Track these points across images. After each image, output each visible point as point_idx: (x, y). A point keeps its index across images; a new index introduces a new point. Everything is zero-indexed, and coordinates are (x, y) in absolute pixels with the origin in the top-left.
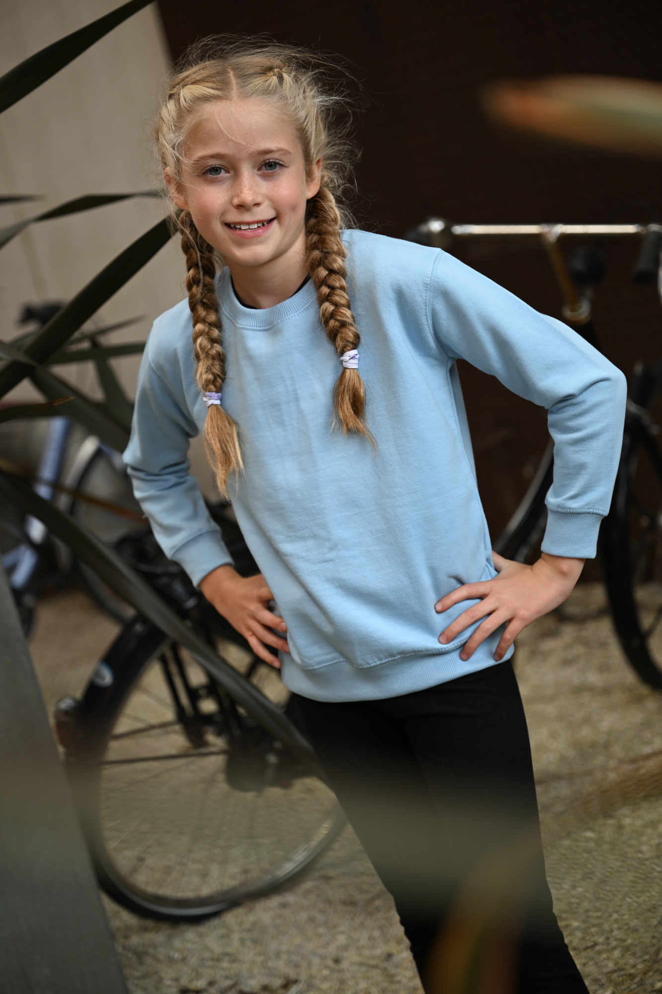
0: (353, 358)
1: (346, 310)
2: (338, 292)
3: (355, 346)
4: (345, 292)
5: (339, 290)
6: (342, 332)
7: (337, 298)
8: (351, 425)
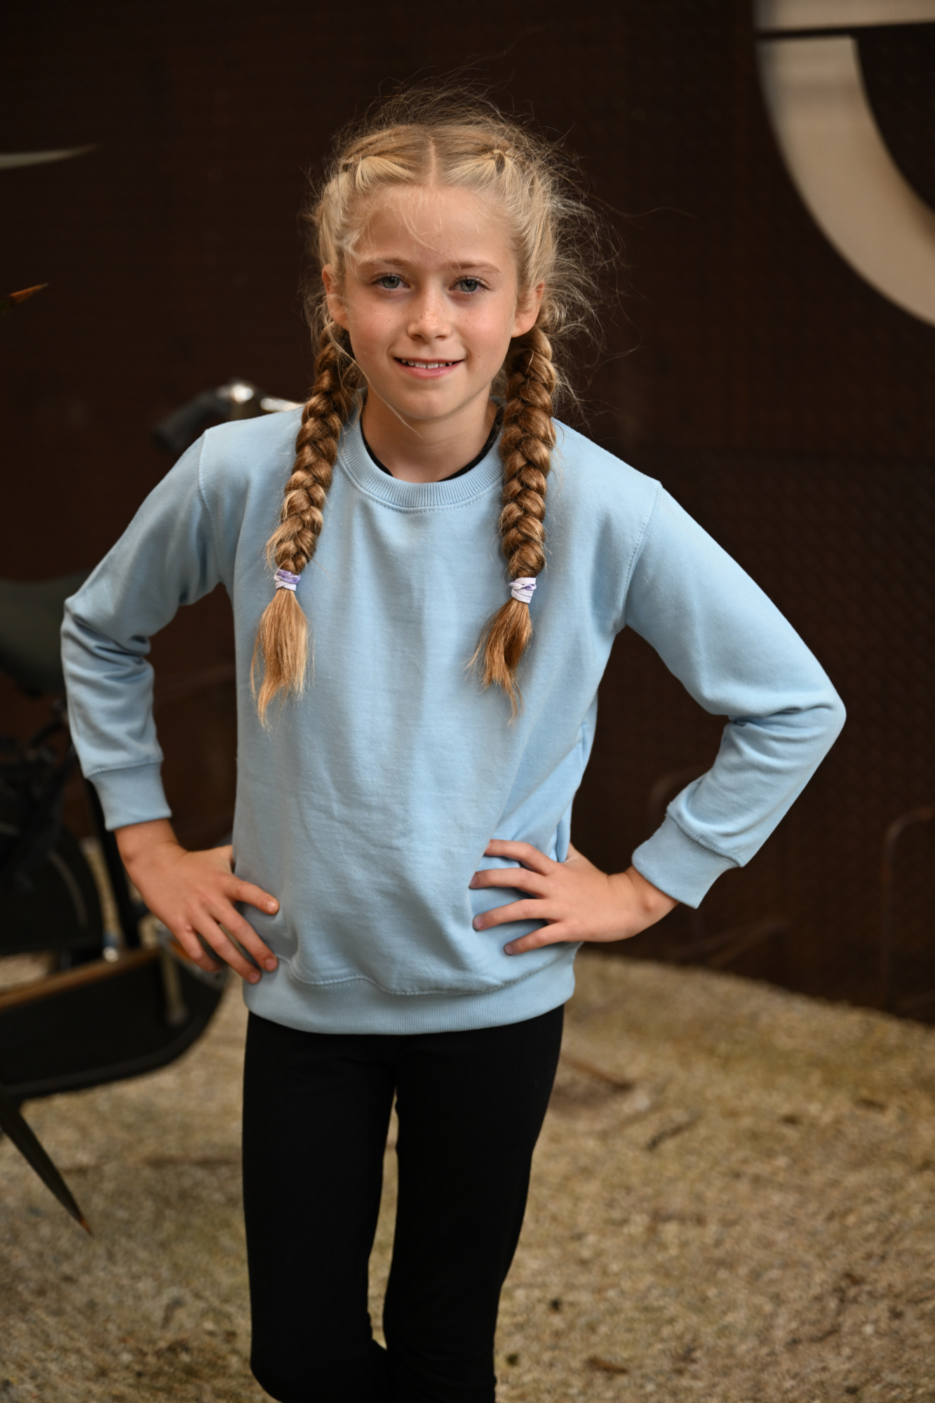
0: (527, 588)
1: (536, 523)
2: (534, 494)
3: (534, 573)
4: (542, 497)
5: (534, 493)
6: (523, 550)
7: (528, 503)
8: (496, 675)
